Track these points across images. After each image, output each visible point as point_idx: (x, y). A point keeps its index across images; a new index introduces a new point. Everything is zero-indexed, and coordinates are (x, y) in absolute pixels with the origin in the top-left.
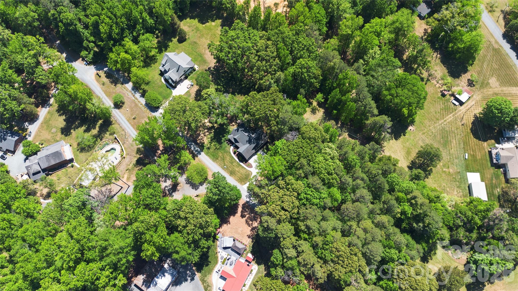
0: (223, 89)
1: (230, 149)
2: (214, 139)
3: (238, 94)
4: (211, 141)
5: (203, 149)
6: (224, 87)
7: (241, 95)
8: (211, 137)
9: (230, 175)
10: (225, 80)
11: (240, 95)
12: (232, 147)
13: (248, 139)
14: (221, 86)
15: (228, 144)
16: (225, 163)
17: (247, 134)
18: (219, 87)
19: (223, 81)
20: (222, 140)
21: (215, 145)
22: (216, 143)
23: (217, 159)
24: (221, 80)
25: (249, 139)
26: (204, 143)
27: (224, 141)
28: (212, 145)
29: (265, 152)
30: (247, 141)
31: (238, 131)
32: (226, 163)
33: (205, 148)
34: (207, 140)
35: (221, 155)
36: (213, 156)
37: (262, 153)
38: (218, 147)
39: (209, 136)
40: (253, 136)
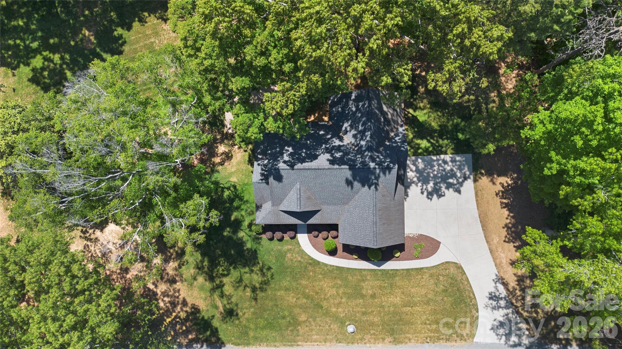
0: (57, 58)
1: (302, 253)
2: (213, 264)
3: (129, 28)
4: (211, 279)
5: (215, 332)
6: (54, 49)
7: (142, 21)
8: (199, 268)
9: (396, 341)
10: (28, 16)
11: (136, 25)
12: (303, 239)
13: (345, 172)
14: (37, 51)
15: (281, 240)
16: (336, 318)
17: (323, 160)
18: (37, 62)
19: (26, 30)
20: (240, 244)
21: (241, 280)
22: (235, 274)
23: (295, 323)
24: (16, 32)
25: (352, 168)
26: (196, 310)
27: (257, 239)
28: (228, 289)
29: (427, 152)
30: (349, 183)
31: (279, 178)
32: (341, 312)
33: (216, 323)
34: (196, 292)
35: (291, 299)
36: (270, 326)
37: (421, 166)
38: (256, 279)
39: (189, 271)
40: (348, 139)
